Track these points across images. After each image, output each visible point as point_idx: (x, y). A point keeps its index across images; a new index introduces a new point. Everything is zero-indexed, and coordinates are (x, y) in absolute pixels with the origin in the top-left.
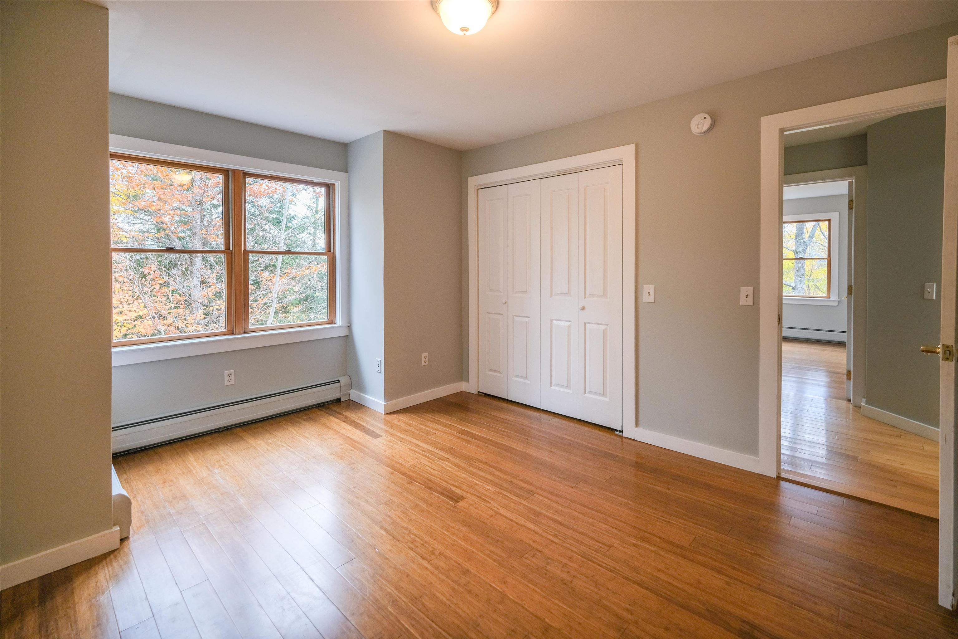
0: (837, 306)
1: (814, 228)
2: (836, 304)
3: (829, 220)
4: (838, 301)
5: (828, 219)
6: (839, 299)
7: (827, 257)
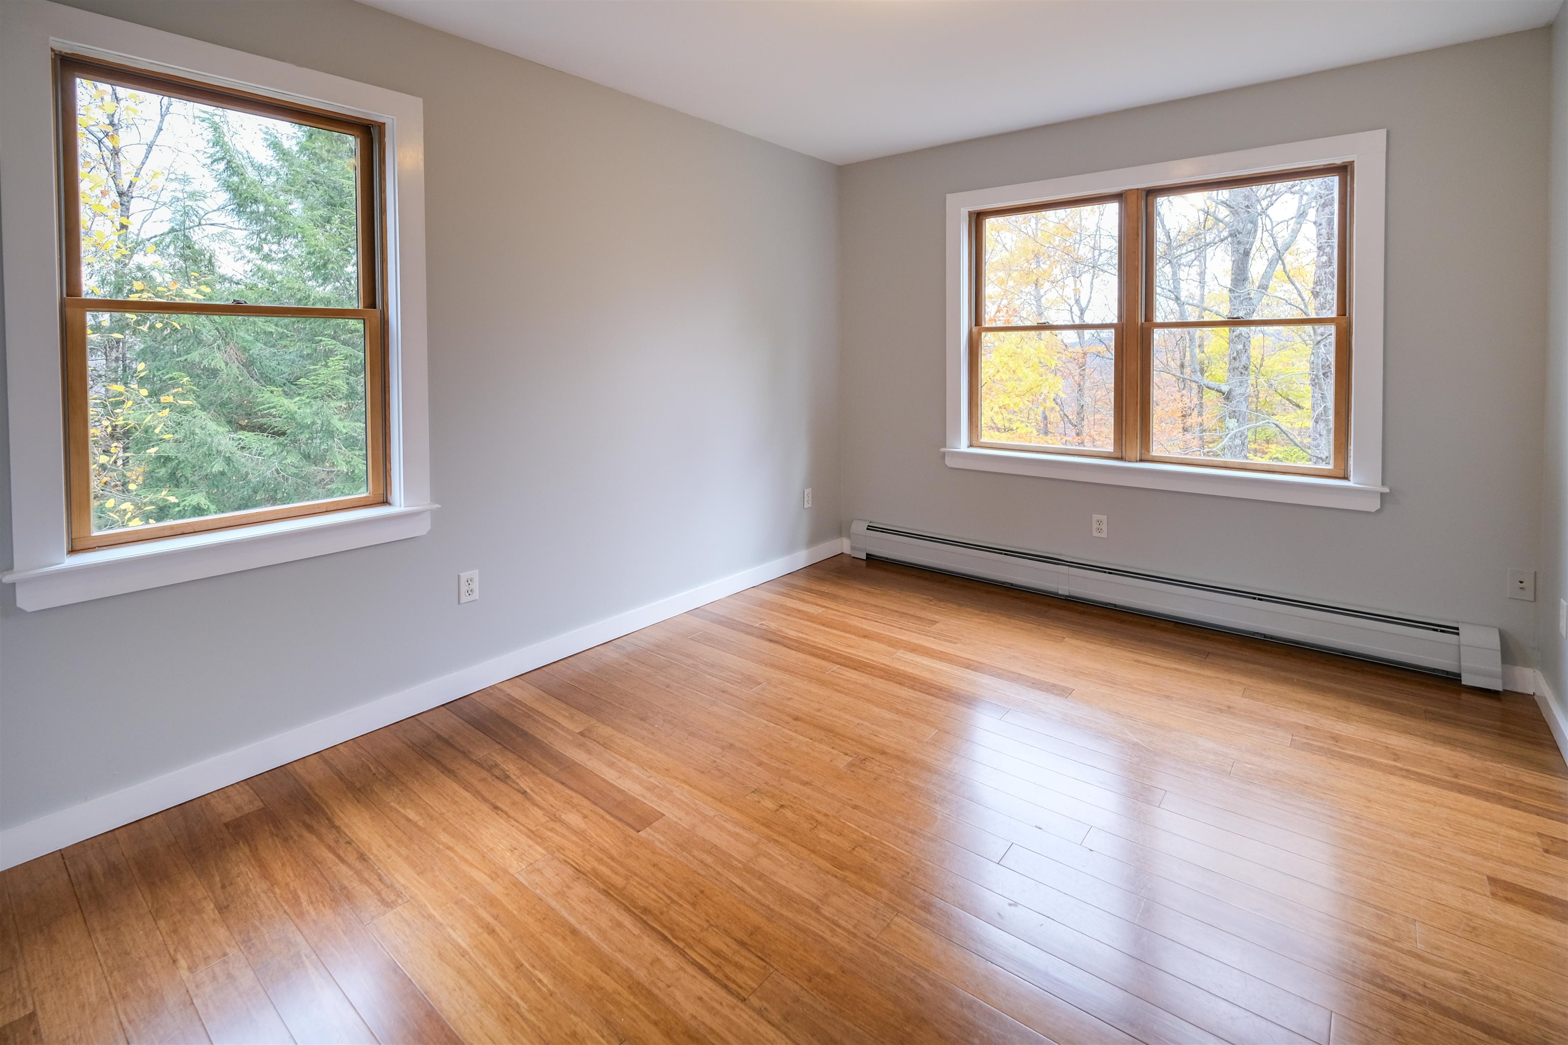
0: (1377, 511)
1: (1268, 269)
2: (1374, 505)
3: (1344, 170)
4: (1382, 494)
5: (1338, 161)
6: (1383, 484)
7: (1334, 315)
